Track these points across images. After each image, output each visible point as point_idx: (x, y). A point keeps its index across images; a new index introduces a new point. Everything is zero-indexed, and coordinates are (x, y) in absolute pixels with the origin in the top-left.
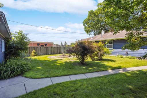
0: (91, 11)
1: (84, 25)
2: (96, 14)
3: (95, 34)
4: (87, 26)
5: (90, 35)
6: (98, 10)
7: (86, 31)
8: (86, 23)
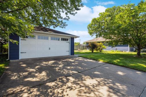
0: (94, 18)
1: (88, 29)
2: (98, 21)
3: (97, 36)
4: (90, 29)
5: (93, 36)
6: (100, 18)
7: (89, 33)
8: (90, 27)
